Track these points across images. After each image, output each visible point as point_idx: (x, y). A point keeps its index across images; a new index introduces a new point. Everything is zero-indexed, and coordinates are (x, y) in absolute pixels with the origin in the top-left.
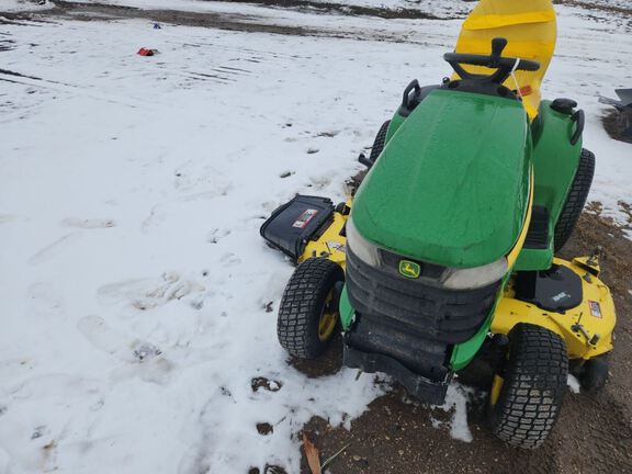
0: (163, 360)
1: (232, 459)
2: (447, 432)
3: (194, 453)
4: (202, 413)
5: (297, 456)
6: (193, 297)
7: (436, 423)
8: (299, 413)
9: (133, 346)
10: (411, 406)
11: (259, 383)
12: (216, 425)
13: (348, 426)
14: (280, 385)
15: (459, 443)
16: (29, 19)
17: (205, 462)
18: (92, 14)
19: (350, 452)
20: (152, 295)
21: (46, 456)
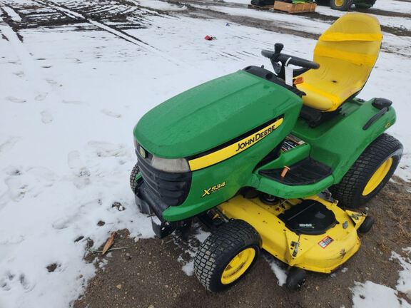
0: (88, 179)
1: (77, 228)
2: (182, 266)
3: (66, 219)
4: (82, 206)
5: (104, 240)
6: (123, 158)
7: (180, 259)
8: (120, 224)
9: (82, 169)
10: (177, 246)
11: (116, 205)
12: (85, 213)
13: (136, 240)
14: (124, 209)
15: (183, 273)
16: (167, 14)
17: (67, 225)
18: (200, 15)
19: (127, 250)
20: (107, 152)
21: (19, 196)
